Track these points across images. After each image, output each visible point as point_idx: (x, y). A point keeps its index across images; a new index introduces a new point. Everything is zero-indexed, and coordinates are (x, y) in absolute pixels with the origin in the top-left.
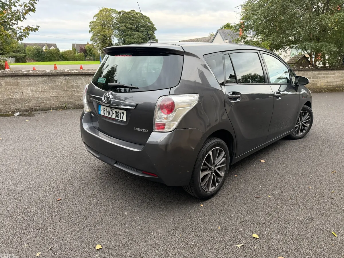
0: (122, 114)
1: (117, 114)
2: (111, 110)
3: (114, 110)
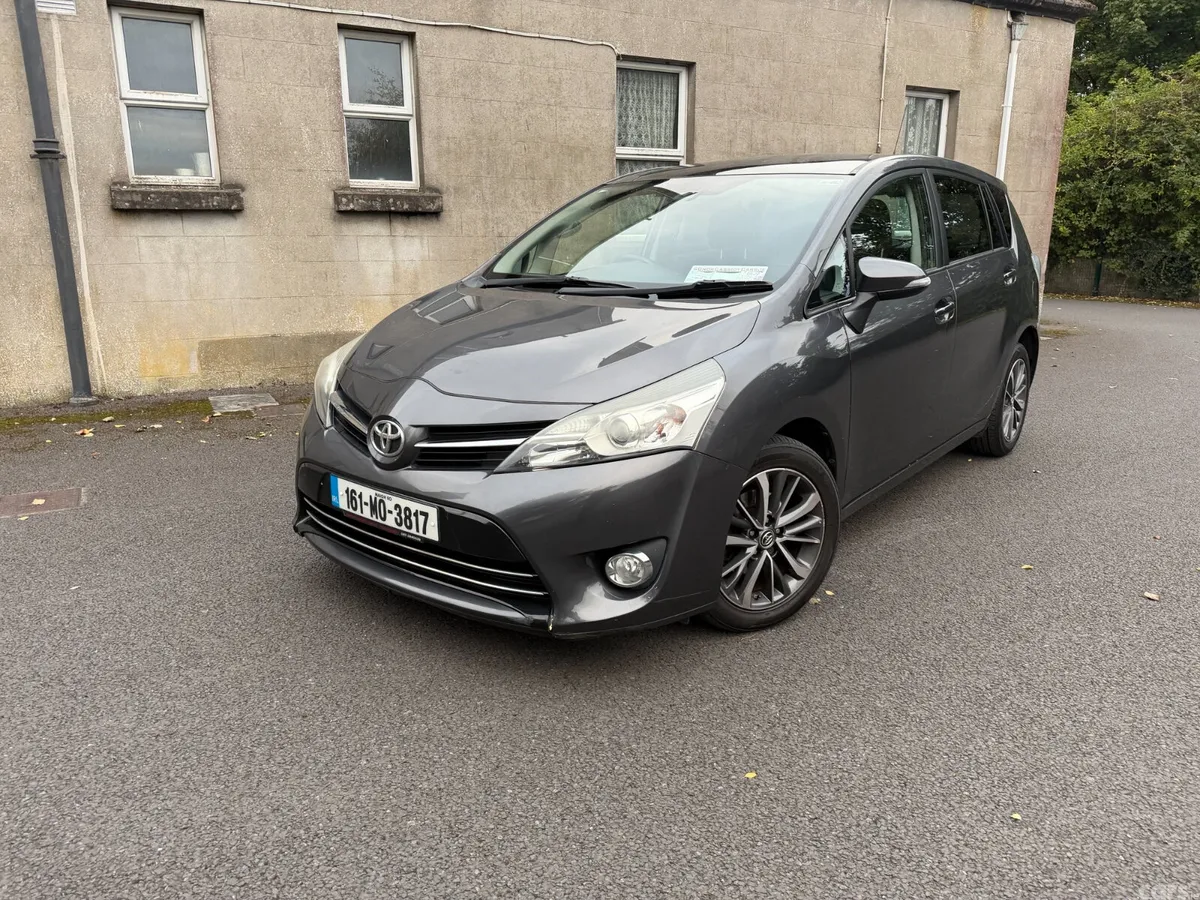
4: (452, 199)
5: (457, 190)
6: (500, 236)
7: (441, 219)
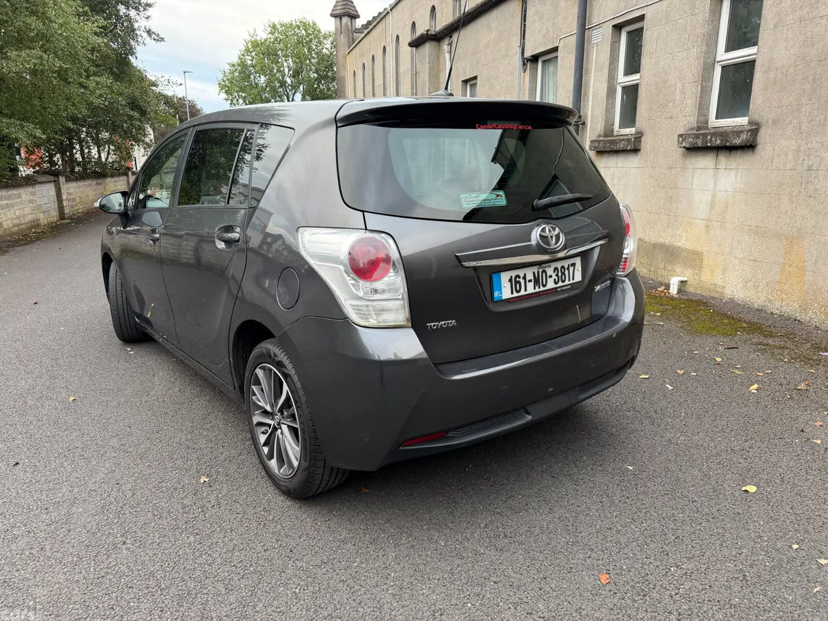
0: (571, 269)
1: (560, 274)
2: (541, 271)
3: (550, 266)
4: (769, 132)
5: (775, 122)
6: (809, 170)
7: (756, 151)
